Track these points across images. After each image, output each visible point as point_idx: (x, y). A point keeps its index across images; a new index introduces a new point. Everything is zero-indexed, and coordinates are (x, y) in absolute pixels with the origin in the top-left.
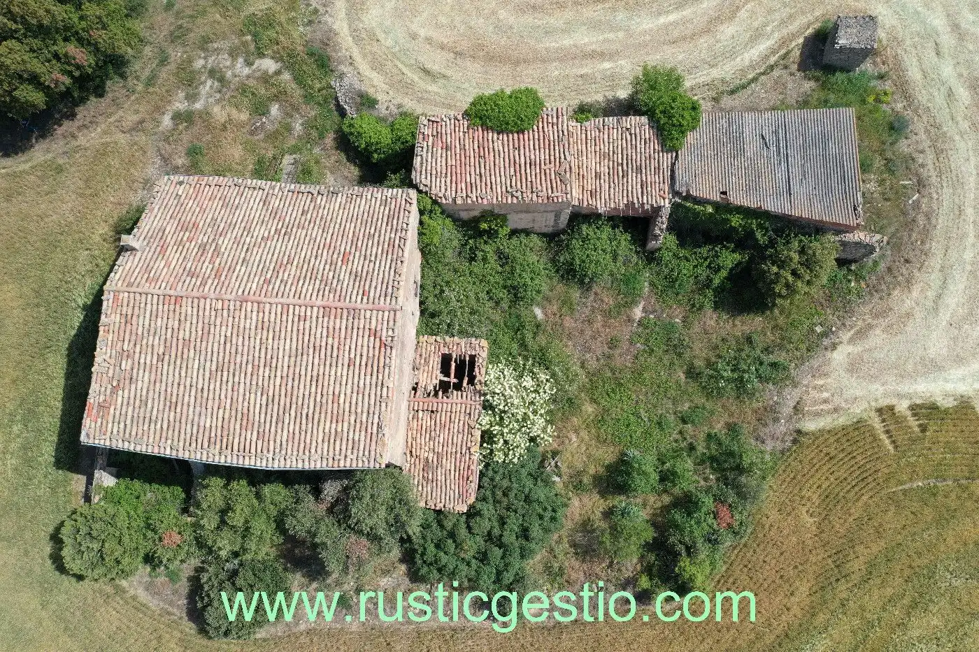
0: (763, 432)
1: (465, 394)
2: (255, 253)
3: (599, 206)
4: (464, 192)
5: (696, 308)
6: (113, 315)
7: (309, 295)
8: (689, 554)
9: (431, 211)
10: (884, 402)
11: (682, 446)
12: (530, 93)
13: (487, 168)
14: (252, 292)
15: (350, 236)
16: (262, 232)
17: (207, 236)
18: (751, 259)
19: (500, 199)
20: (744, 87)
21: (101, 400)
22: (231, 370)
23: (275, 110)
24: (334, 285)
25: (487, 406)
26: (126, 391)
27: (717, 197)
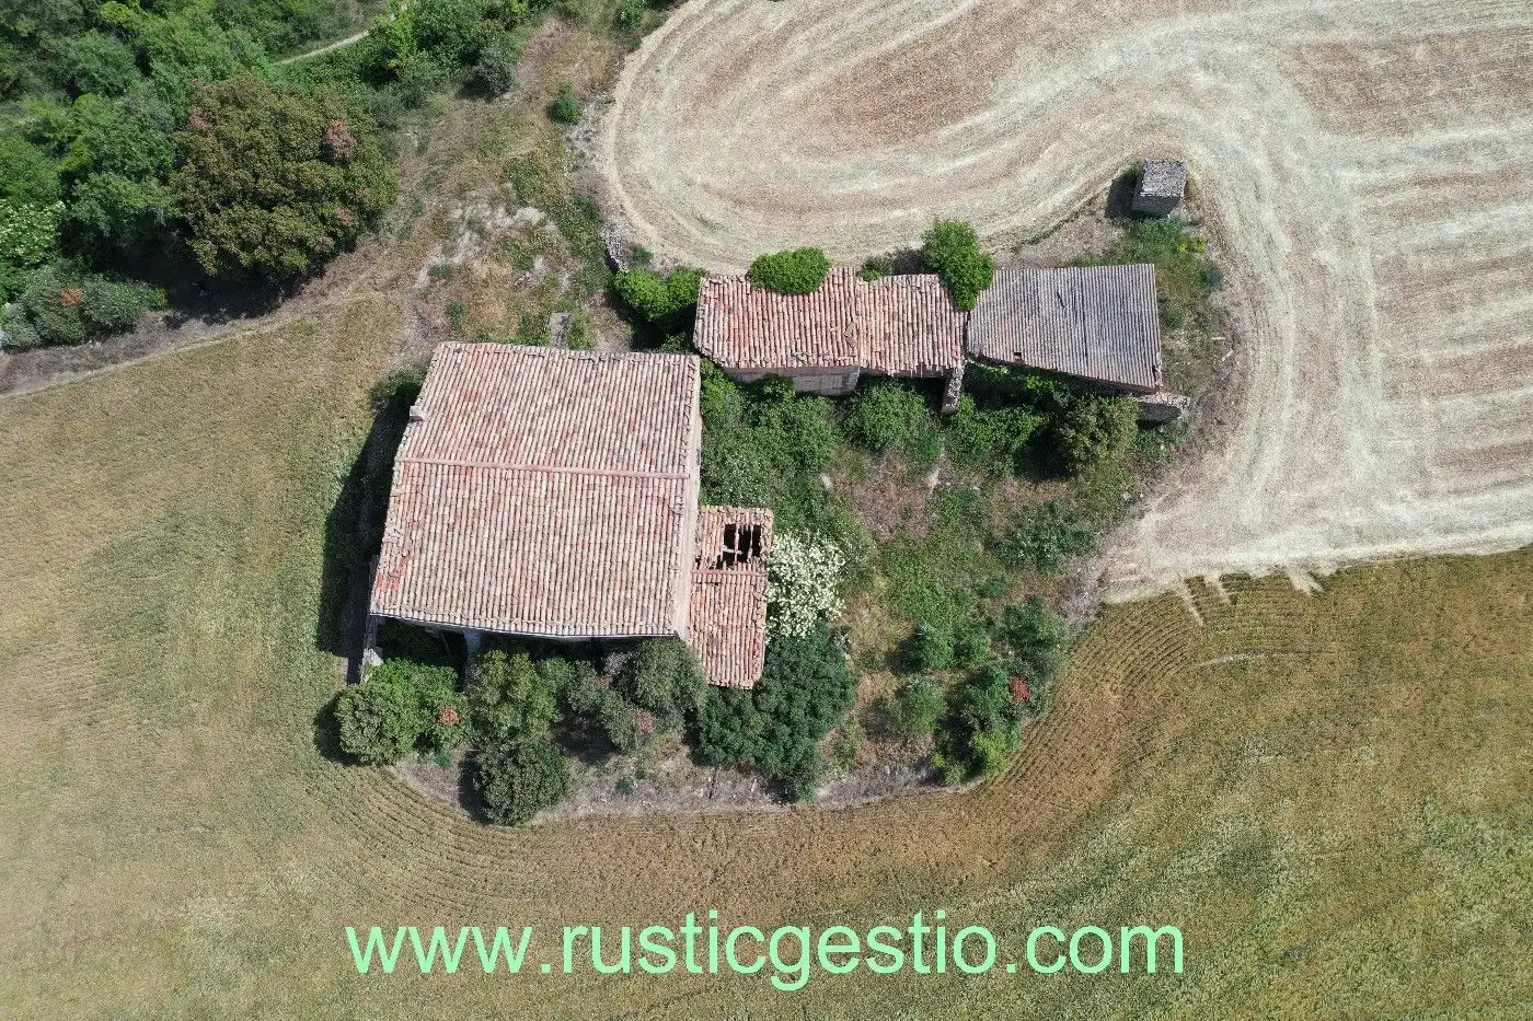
0: (1066, 605)
1: (750, 566)
2: (540, 423)
3: (888, 368)
4: (748, 355)
5: (995, 476)
6: (404, 487)
7: (597, 464)
8: (983, 728)
9: (713, 376)
10: (1193, 574)
11: (980, 620)
12: (815, 253)
13: (772, 330)
14: (541, 462)
15: (635, 404)
16: (545, 401)
17: (490, 406)
18: (1052, 424)
19: (785, 363)
20: (1046, 236)
21: (391, 570)
22: (521, 539)
23: (539, 263)
24: (622, 454)
25: (774, 578)
26: (416, 561)
27: (1012, 359)
